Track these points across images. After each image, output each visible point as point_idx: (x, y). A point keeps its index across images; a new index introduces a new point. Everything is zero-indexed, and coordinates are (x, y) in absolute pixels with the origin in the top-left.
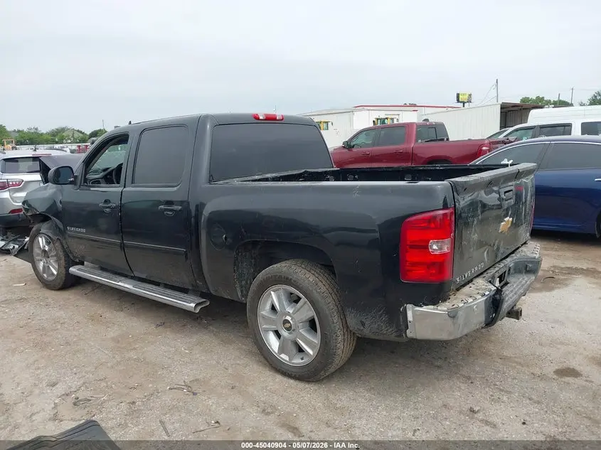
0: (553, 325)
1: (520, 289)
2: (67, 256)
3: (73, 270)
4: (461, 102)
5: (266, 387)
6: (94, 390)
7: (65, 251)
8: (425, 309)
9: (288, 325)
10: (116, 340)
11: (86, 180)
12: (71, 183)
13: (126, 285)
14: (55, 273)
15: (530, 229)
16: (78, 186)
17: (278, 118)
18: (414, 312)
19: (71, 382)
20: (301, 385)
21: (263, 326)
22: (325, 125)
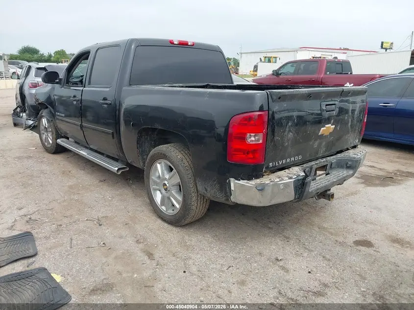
0: (372, 210)
1: (334, 179)
2: (57, 132)
3: (59, 141)
4: (384, 49)
5: (148, 226)
6: (43, 215)
7: (56, 129)
8: (242, 182)
9: (165, 187)
10: (71, 187)
11: (68, 82)
12: (57, 83)
13: (84, 153)
14: (51, 142)
15: (361, 137)
16: (62, 85)
17: (189, 44)
18: (235, 184)
19: (32, 208)
20: (170, 227)
21: (152, 187)
22: (274, 60)
